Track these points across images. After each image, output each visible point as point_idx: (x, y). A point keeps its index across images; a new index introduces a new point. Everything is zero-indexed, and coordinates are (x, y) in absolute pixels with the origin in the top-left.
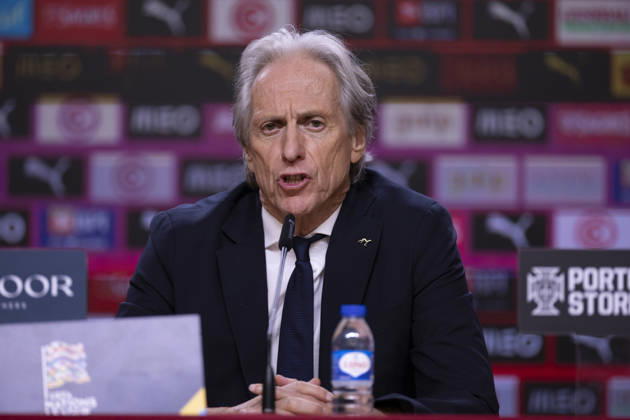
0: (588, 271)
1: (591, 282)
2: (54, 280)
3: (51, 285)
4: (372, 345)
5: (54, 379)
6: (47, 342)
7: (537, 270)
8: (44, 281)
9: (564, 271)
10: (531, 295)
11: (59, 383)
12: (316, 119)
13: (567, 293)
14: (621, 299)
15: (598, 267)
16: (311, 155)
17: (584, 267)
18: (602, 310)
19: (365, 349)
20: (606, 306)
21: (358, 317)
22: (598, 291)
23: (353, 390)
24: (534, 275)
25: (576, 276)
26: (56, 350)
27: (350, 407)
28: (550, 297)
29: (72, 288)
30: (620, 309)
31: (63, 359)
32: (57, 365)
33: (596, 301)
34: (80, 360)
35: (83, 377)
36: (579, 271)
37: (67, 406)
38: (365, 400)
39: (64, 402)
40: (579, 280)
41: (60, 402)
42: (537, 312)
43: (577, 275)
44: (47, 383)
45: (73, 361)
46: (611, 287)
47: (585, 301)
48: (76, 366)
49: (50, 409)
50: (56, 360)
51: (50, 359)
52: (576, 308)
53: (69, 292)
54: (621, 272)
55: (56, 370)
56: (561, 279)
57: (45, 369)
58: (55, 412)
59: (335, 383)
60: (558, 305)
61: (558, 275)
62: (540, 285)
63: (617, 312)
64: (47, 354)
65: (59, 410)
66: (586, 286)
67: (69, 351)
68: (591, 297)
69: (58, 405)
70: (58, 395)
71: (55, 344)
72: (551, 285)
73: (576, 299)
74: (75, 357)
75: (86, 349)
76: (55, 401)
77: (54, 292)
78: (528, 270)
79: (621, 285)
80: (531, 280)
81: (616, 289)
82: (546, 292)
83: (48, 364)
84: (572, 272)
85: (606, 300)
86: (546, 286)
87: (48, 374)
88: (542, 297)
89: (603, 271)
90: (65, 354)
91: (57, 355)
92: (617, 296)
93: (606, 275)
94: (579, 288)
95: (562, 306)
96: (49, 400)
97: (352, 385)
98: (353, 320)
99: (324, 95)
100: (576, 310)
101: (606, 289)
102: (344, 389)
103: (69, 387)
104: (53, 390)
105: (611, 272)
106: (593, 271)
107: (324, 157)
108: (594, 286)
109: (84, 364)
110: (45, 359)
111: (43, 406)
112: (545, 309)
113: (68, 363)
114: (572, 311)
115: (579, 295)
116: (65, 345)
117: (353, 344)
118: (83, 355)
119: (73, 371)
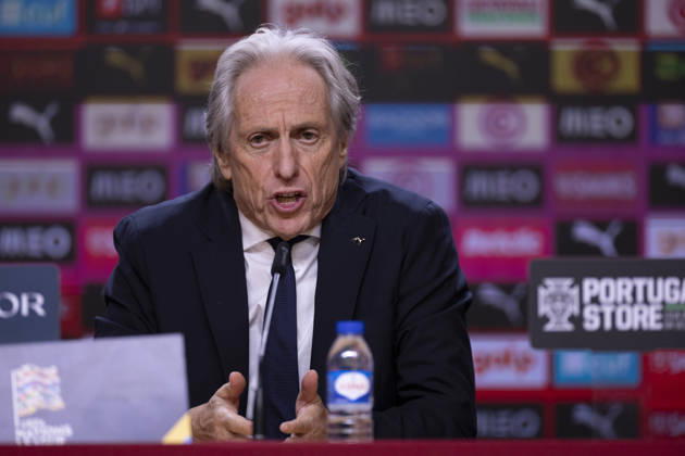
0: (605, 282)
1: (607, 294)
2: (25, 298)
3: (21, 304)
5: (25, 405)
6: (17, 366)
7: (550, 282)
8: (14, 299)
9: (578, 282)
10: (543, 309)
11: (31, 409)
12: (310, 131)
13: (582, 306)
14: (641, 312)
15: (615, 276)
16: (305, 170)
17: (600, 277)
18: (620, 325)
20: (624, 320)
22: (616, 304)
24: (546, 287)
25: (591, 287)
26: (26, 374)
28: (564, 311)
29: (44, 307)
30: (640, 324)
31: (34, 384)
32: (29, 390)
33: (613, 315)
34: (54, 384)
35: (57, 403)
36: (594, 282)
37: (40, 435)
39: (36, 430)
40: (595, 292)
41: (33, 430)
42: (550, 327)
43: (593, 286)
44: (18, 410)
45: (46, 386)
46: (629, 299)
47: (602, 315)
48: (50, 392)
49: (22, 439)
50: (27, 385)
51: (21, 384)
52: (591, 322)
53: (40, 311)
54: (640, 283)
55: (27, 396)
56: (575, 291)
57: (16, 395)
58: (27, 442)
60: (572, 319)
61: (572, 286)
62: (553, 298)
63: (636, 326)
64: (18, 379)
65: (31, 439)
66: (603, 298)
67: (42, 375)
68: (608, 311)
69: (30, 434)
70: (29, 423)
71: (26, 368)
72: (564, 298)
73: (592, 313)
74: (48, 382)
75: (60, 373)
76: (26, 429)
77: (25, 311)
78: (539, 282)
79: (640, 297)
80: (542, 293)
81: (634, 301)
82: (559, 305)
83: (20, 390)
84: (587, 283)
85: (624, 314)
86: (559, 298)
87: (19, 400)
88: (554, 311)
89: (620, 282)
90: (38, 378)
91: (28, 379)
92: (637, 308)
93: (624, 287)
94: (595, 300)
95: (577, 320)
96: (20, 428)
99: (318, 104)
100: (592, 324)
101: (624, 302)
103: (42, 414)
104: (24, 418)
105: (629, 283)
106: (609, 282)
107: (318, 170)
108: (612, 298)
109: (58, 389)
110: (15, 384)
111: (13, 435)
112: (558, 324)
113: (40, 388)
114: (588, 326)
115: (595, 308)
116: (37, 369)
118: (57, 379)
119: (46, 397)
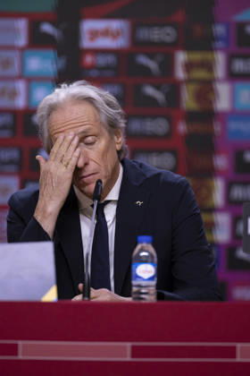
4: (156, 260)
19: (152, 263)
21: (148, 243)
23: (145, 287)
27: (143, 296)
38: (152, 292)
59: (134, 282)
97: (144, 283)
98: (144, 245)
102: (139, 286)
117: (144, 259)
